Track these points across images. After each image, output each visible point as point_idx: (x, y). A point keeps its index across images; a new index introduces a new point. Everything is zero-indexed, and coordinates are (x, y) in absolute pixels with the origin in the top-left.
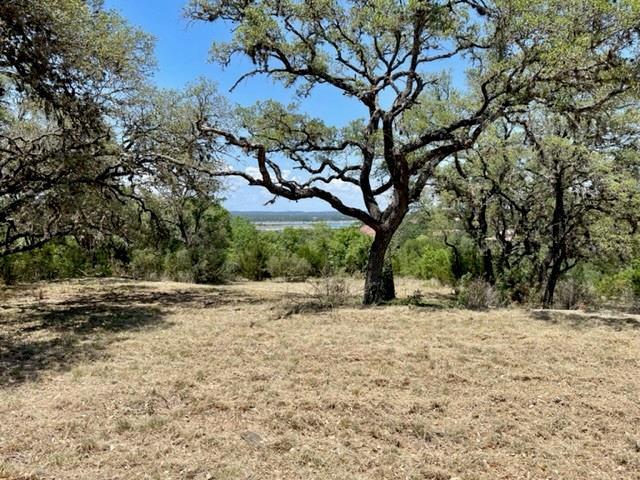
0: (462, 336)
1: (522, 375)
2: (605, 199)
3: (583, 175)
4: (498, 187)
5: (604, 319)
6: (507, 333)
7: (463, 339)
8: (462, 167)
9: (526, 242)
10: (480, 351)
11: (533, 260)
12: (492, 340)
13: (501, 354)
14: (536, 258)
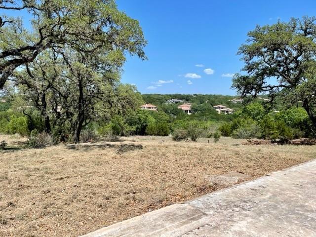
0: (29, 163)
1: (59, 177)
2: (100, 93)
3: (90, 81)
4: (52, 84)
5: (98, 146)
6: (54, 157)
7: (29, 165)
8: (31, 72)
9: (67, 112)
10: (38, 169)
11: (70, 121)
12: (46, 163)
13: (50, 169)
14: (71, 120)
